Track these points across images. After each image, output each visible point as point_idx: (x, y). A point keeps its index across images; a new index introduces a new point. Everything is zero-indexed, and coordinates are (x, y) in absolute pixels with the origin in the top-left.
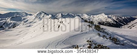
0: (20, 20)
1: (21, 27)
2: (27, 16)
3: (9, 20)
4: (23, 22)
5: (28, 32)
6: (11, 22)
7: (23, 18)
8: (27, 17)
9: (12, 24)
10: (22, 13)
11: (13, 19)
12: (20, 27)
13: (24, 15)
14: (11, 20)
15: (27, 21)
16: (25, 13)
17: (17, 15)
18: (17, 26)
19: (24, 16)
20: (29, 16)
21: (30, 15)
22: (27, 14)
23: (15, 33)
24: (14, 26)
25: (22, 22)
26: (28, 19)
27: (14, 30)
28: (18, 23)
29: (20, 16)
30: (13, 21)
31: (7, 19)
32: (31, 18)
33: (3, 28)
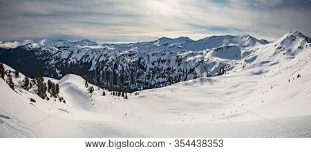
0: (237, 56)
1: (238, 73)
2: (254, 45)
4: (242, 61)
5: (256, 89)
6: (215, 59)
7: (243, 52)
8: (254, 48)
9: (217, 66)
10: (243, 37)
11: (219, 52)
12: (234, 74)
13: (246, 44)
14: (216, 56)
15: (255, 58)
16: (250, 37)
17: (230, 43)
18: (228, 70)
19: (248, 46)
20: (258, 46)
21: (262, 43)
22: (254, 41)
23: (223, 90)
24: (221, 70)
25: (240, 62)
26: (256, 53)
27: (219, 82)
28: (231, 62)
29: (237, 45)
30: (219, 59)
31: (204, 52)
32: (264, 51)
33: (196, 74)
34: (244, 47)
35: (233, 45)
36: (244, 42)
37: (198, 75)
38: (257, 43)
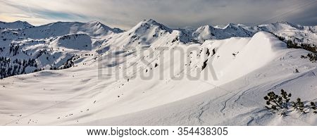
0: (86, 45)
1: (88, 65)
2: (106, 34)
3: (53, 45)
4: (94, 52)
5: (110, 83)
6: (61, 49)
7: (94, 41)
8: (106, 37)
9: (63, 57)
10: (93, 25)
11: (65, 41)
12: (84, 67)
13: (97, 32)
14: (59, 45)
15: (107, 48)
16: (102, 25)
17: (78, 30)
18: (77, 62)
19: (99, 35)
20: (112, 35)
21: (115, 32)
22: (106, 29)
23: (71, 85)
24: (69, 63)
25: (91, 53)
26: (109, 43)
27: (66, 76)
28: (81, 53)
29: (88, 34)
30: (66, 49)
31: (47, 40)
32: (118, 40)
33: (36, 66)
34: (95, 35)
35: (82, 33)
36: (95, 30)
37: (38, 68)
38: (110, 31)
